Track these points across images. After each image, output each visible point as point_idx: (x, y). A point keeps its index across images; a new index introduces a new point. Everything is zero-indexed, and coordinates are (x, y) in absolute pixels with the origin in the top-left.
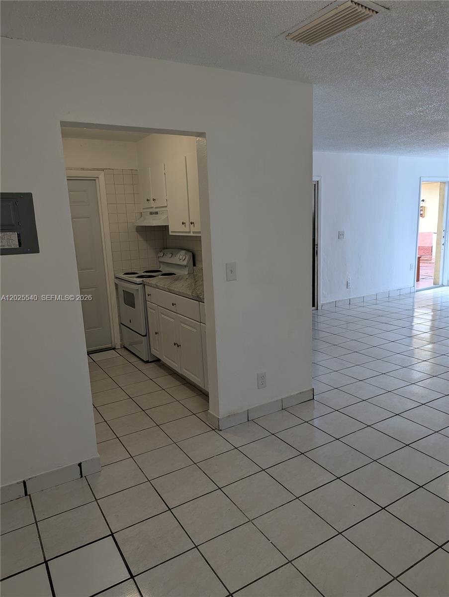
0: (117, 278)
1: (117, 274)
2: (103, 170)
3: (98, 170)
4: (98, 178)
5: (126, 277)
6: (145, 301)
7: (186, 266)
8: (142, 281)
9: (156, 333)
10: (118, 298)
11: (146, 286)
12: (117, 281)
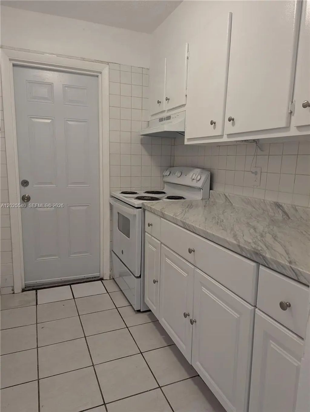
0: (112, 197)
1: (113, 193)
2: (108, 63)
3: (102, 62)
4: (101, 73)
5: (122, 197)
6: (144, 232)
7: (200, 189)
8: (142, 204)
9: (155, 282)
10: (111, 220)
11: (146, 212)
12: (113, 201)
